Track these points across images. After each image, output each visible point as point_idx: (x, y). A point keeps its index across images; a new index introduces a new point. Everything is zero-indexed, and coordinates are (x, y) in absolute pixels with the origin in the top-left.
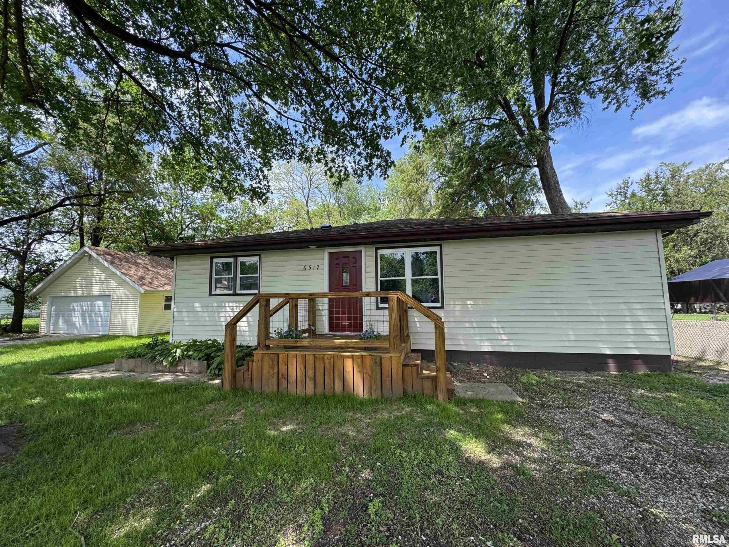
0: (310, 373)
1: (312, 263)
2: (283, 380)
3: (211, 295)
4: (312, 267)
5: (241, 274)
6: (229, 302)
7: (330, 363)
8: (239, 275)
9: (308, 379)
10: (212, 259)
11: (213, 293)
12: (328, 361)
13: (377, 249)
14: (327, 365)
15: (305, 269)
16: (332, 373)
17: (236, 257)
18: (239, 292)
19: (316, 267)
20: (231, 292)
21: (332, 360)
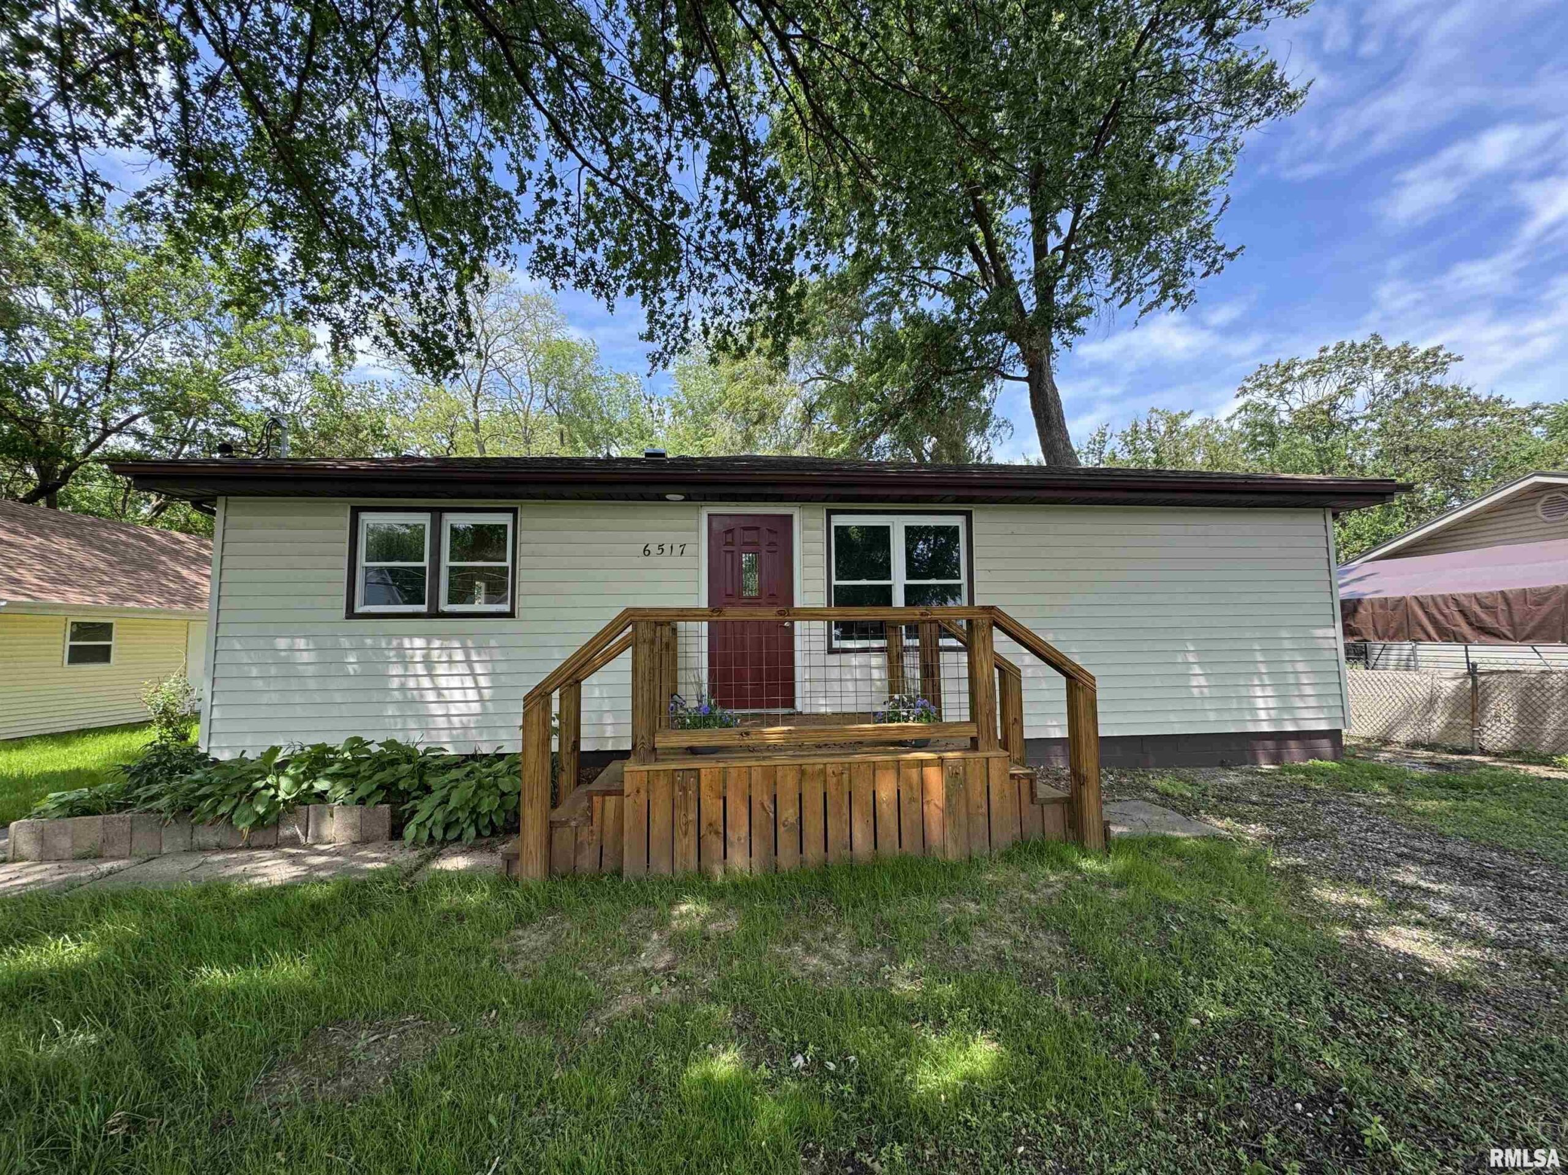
0: (788, 814)
1: (668, 538)
2: (713, 837)
3: (351, 614)
4: (667, 548)
5: (452, 559)
6: (411, 636)
7: (839, 783)
8: (446, 562)
9: (781, 830)
10: (356, 511)
11: (359, 609)
12: (834, 780)
13: (830, 513)
14: (832, 791)
15: (646, 551)
16: (846, 811)
17: (437, 513)
18: (445, 607)
19: (677, 549)
20: (423, 608)
21: (845, 777)
